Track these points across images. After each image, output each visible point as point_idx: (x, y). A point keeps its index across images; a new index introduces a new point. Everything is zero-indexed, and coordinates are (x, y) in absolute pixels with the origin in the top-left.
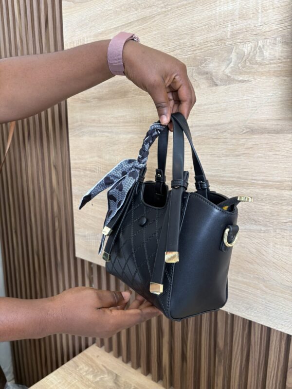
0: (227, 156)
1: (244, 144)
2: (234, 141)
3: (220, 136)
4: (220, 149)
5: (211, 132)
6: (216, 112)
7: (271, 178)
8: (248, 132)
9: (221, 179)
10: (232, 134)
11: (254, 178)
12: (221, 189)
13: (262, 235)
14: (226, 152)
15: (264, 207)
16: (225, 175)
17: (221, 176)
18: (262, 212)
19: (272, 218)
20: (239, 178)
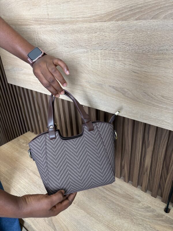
7: (86, 15)
9: (63, 20)
11: (78, 16)
12: (64, 27)
13: (85, 54)
15: (84, 36)
16: (64, 17)
18: (84, 40)
19: (89, 43)
20: (71, 18)
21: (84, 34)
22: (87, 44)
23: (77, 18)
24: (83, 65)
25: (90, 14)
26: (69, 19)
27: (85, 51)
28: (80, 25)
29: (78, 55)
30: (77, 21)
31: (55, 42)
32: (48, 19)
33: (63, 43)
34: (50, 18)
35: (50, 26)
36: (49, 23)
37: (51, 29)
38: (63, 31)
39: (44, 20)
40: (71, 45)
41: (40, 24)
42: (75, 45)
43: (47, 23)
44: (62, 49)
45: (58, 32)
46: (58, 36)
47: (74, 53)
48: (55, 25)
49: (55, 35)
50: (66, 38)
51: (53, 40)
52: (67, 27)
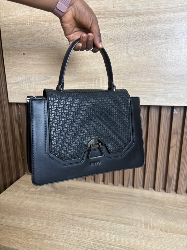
9: (136, 12)
12: (136, 19)
13: (164, 45)
16: (139, 8)
18: (164, 30)
19: (170, 32)
20: (149, 9)
21: (164, 24)
22: (167, 35)
23: (158, 9)
24: (158, 58)
25: (175, 5)
26: (145, 11)
27: (164, 42)
28: (161, 15)
29: (152, 47)
30: (157, 12)
31: (118, 36)
32: (114, 11)
33: (131, 36)
34: (116, 10)
35: (113, 20)
36: (113, 16)
37: (115, 22)
38: (134, 24)
39: (107, 13)
40: (144, 38)
42: (149, 36)
43: (109, 17)
44: (129, 43)
45: (125, 25)
46: (124, 29)
47: (146, 46)
48: (123, 18)
49: (120, 28)
50: (136, 31)
51: (115, 34)
52: (141, 18)
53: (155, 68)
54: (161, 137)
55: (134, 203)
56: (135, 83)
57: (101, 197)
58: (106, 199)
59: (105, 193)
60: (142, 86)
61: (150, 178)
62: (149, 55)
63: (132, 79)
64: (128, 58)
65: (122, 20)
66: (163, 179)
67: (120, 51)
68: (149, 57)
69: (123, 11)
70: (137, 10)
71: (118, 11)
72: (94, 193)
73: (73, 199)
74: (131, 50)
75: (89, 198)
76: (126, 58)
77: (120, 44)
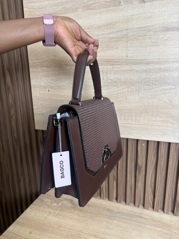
0: (151, 46)
1: (163, 38)
2: (156, 37)
3: (147, 34)
4: (146, 43)
5: (141, 32)
6: (145, 19)
8: (165, 30)
9: (147, 61)
10: (155, 32)
11: (168, 58)
12: (147, 67)
13: (172, 91)
14: (151, 44)
16: (149, 58)
17: (147, 59)
18: (173, 77)
20: (159, 59)
21: (173, 73)
22: (176, 82)
24: (167, 101)
26: (156, 60)
27: (173, 87)
28: (170, 65)
29: (162, 91)
30: (167, 62)
31: (131, 81)
32: (127, 60)
33: (143, 81)
34: (129, 59)
35: (126, 66)
36: (127, 63)
37: (128, 69)
38: (145, 71)
39: (121, 61)
40: (154, 83)
41: (113, 65)
42: (159, 82)
43: (123, 64)
44: (141, 87)
45: (137, 71)
46: (136, 75)
47: (156, 90)
48: (135, 65)
49: (133, 74)
50: (147, 77)
51: (128, 79)
52: (151, 67)
53: (164, 109)
54: (170, 167)
55: (143, 225)
56: (146, 121)
57: (114, 217)
58: (118, 219)
59: (117, 213)
60: (153, 124)
61: (159, 201)
62: (159, 98)
63: (144, 117)
64: (140, 100)
65: (135, 67)
66: (171, 203)
67: (132, 93)
68: (159, 99)
69: (135, 60)
70: (149, 59)
71: (131, 60)
72: (107, 212)
73: (89, 217)
74: (142, 93)
75: (103, 217)
76: (138, 99)
77: (132, 87)
